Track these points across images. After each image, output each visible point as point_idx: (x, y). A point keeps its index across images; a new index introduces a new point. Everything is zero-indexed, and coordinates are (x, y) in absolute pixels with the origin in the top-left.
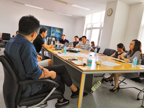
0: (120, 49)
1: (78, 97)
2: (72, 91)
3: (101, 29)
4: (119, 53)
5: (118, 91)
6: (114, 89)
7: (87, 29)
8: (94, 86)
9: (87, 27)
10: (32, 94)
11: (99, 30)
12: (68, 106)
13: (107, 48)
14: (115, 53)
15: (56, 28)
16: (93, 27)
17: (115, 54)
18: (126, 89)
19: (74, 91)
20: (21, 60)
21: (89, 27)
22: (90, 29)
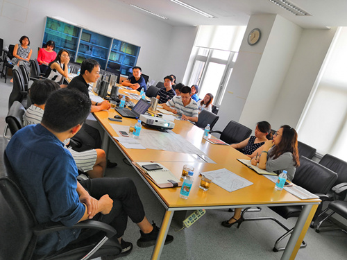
0: (260, 133)
1: (155, 244)
2: (141, 232)
3: (229, 65)
4: (256, 141)
5: (238, 227)
6: (230, 223)
7: (198, 58)
8: (191, 216)
9: (197, 52)
10: (58, 249)
11: (223, 67)
12: (128, 257)
13: (235, 120)
14: (249, 139)
15: (122, 42)
16: (213, 56)
17: (249, 142)
18: (257, 221)
19: (145, 232)
20: (44, 189)
21: (202, 53)
22: (204, 59)
